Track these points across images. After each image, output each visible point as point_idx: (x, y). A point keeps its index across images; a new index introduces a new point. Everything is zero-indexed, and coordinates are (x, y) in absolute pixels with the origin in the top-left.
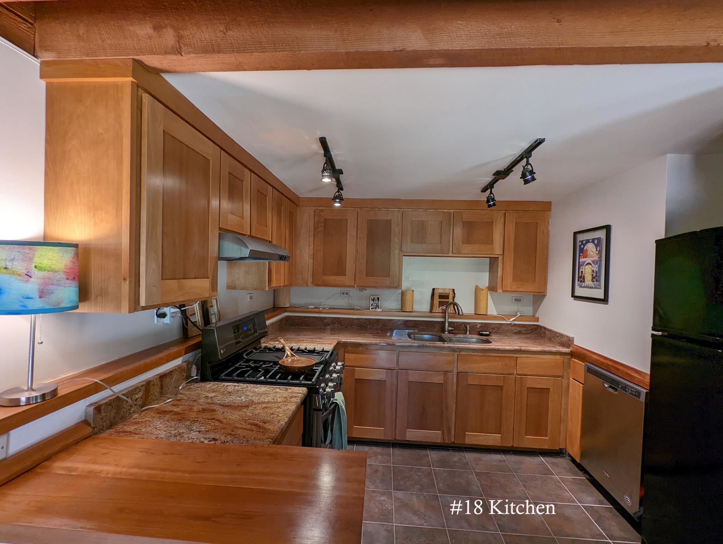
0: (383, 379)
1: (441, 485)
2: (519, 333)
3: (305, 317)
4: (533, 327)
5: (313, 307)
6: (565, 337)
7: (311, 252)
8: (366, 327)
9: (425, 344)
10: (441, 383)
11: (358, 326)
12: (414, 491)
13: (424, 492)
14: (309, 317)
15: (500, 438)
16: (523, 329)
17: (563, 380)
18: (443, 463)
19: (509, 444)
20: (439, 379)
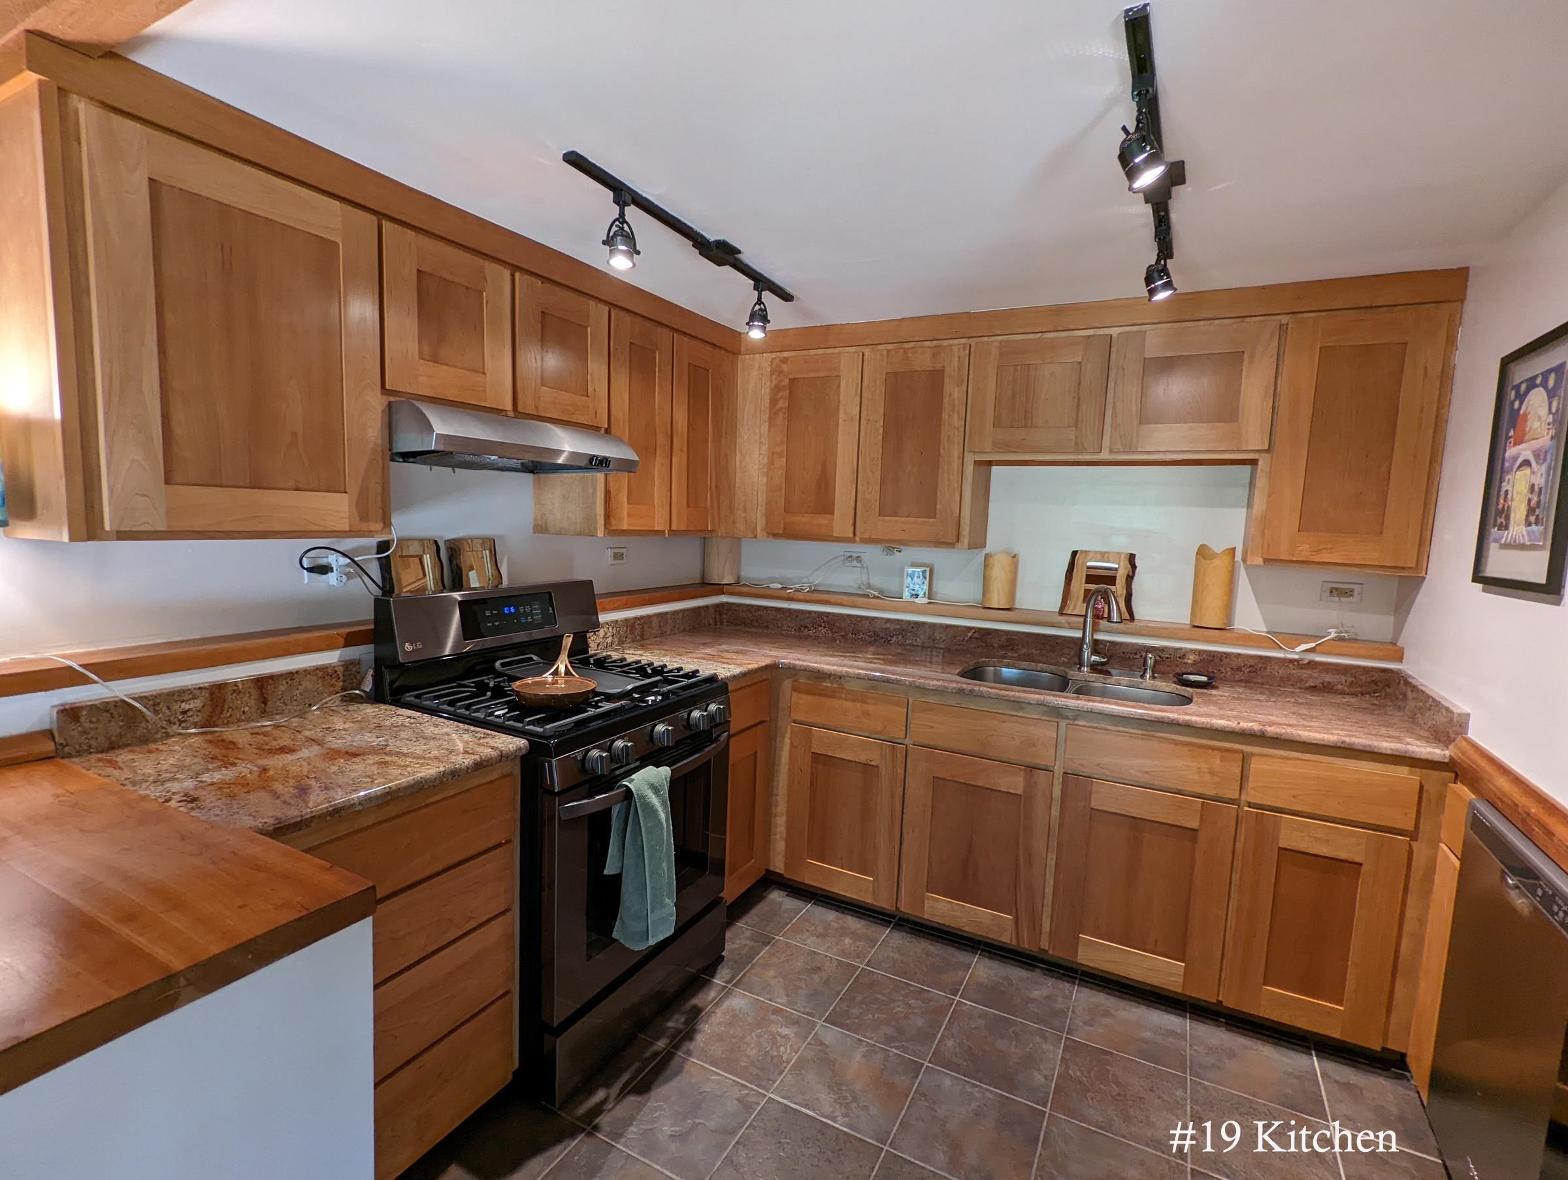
0: (873, 763)
1: (950, 1043)
2: (1325, 689)
3: (759, 608)
4: (1376, 676)
5: (780, 586)
6: (1444, 712)
7: (763, 459)
8: (889, 638)
9: (976, 688)
10: (1017, 795)
11: (871, 637)
12: (871, 1039)
13: (894, 1047)
14: (766, 608)
15: (1182, 971)
16: (1343, 679)
17: (1415, 845)
18: (992, 995)
19: (1205, 994)
20: (1014, 782)
